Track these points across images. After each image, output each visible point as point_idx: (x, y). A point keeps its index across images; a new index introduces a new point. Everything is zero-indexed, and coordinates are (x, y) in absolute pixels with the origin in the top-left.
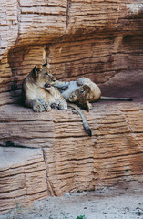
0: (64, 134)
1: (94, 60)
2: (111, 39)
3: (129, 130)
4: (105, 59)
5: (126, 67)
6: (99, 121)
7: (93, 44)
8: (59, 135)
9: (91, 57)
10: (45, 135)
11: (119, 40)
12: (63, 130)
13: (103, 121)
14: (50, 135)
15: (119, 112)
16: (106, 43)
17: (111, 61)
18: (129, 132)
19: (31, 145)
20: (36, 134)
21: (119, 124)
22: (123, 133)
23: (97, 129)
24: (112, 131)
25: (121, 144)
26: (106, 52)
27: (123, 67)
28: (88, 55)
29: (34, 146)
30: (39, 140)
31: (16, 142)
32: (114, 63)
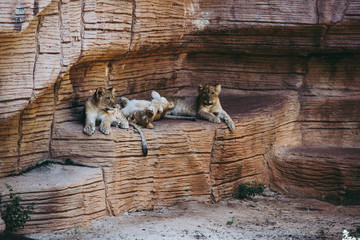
0: (124, 154)
1: (157, 76)
2: (175, 55)
3: (190, 150)
4: (169, 76)
5: (189, 84)
6: (161, 141)
7: (157, 61)
8: (120, 155)
9: (154, 74)
10: (105, 154)
11: (183, 56)
12: (123, 149)
13: (165, 141)
14: (110, 154)
15: (181, 132)
16: (170, 59)
17: (174, 78)
18: (190, 153)
19: (90, 164)
20: (96, 154)
21: (180, 145)
22: (184, 153)
23: (159, 149)
24: (173, 151)
25: (182, 164)
26: (170, 69)
27: (185, 84)
28: (152, 72)
29: (94, 165)
30: (99, 159)
31: (75, 161)
32: (178, 79)
